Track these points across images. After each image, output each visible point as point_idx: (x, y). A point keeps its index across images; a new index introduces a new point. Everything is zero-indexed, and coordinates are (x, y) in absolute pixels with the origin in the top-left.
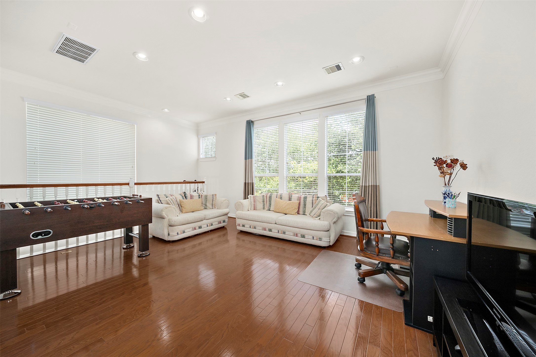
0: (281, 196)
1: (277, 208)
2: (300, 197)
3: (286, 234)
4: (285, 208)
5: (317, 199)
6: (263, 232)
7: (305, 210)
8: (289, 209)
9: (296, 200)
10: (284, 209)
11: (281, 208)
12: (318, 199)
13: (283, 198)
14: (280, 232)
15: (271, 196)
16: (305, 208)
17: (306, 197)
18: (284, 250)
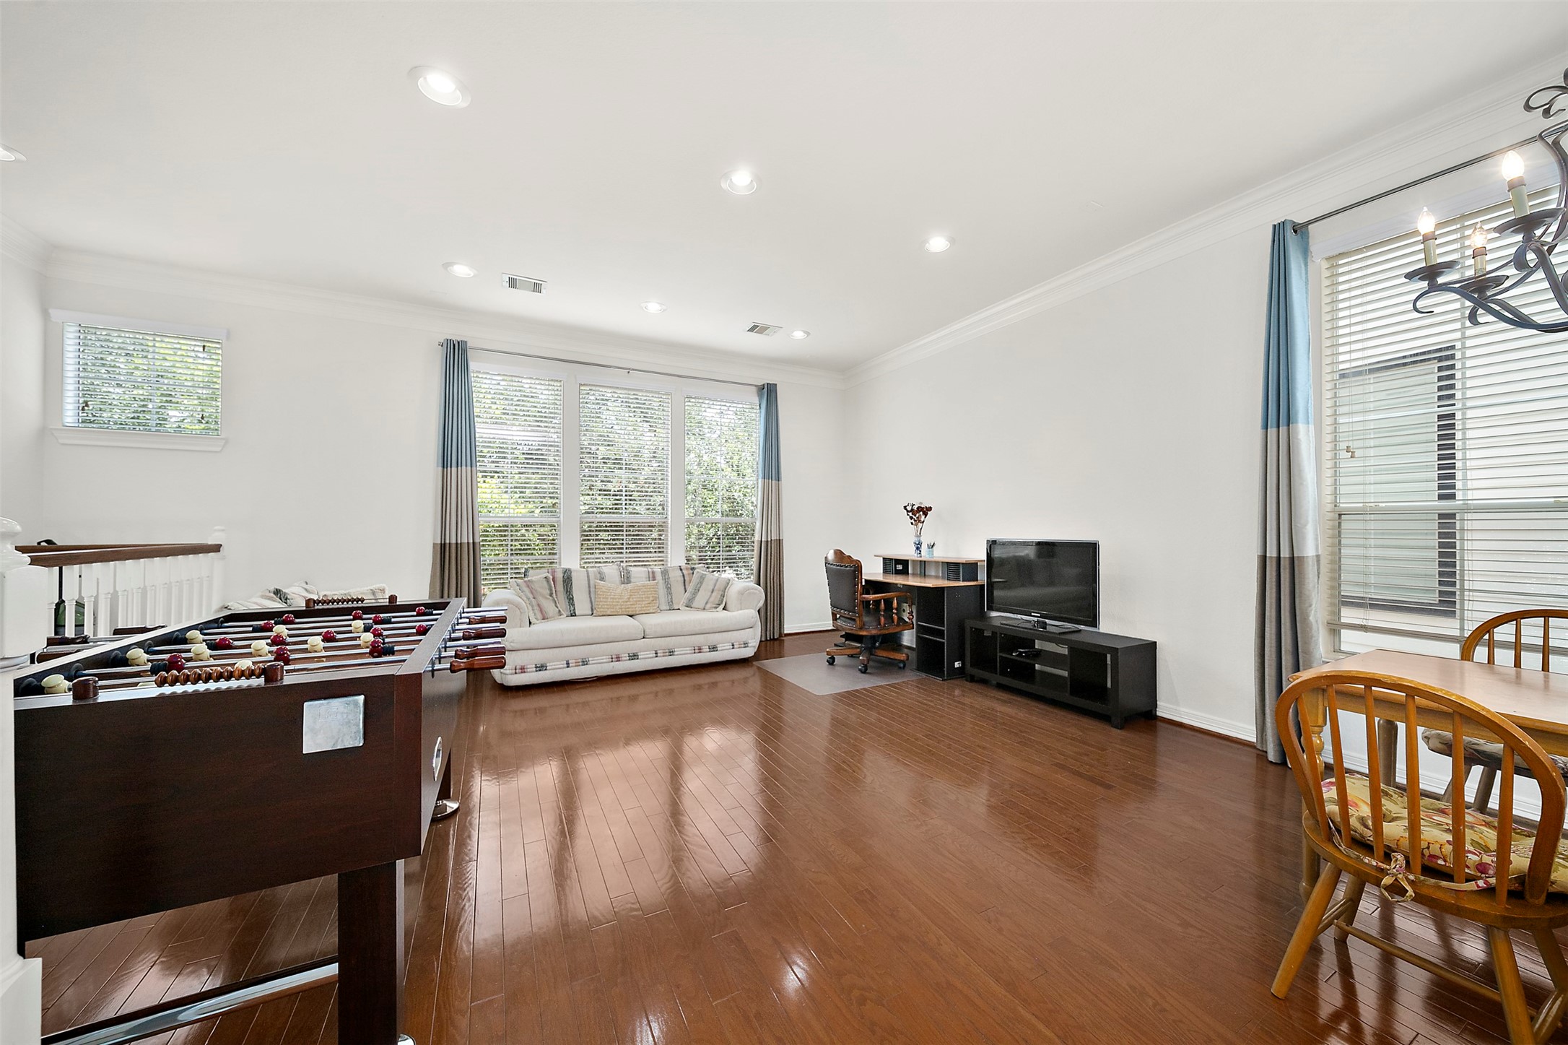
0: (599, 573)
1: (607, 605)
2: (653, 573)
3: (676, 653)
4: (630, 602)
5: (692, 572)
6: (611, 666)
7: (672, 598)
8: (639, 601)
9: (644, 579)
10: (628, 603)
11: (619, 602)
12: (695, 573)
13: (607, 578)
14: (662, 654)
15: (568, 578)
16: (671, 594)
17: (665, 570)
18: (670, 692)
